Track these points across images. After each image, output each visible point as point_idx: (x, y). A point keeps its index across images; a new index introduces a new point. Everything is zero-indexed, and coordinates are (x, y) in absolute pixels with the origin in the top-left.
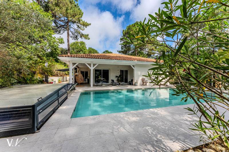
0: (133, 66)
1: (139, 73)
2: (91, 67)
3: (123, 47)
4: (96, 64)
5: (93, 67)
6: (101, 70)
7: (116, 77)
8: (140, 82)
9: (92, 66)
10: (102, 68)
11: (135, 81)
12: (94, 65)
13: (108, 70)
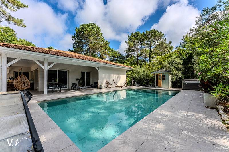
0: (98, 68)
1: (104, 75)
2: (44, 66)
3: (75, 46)
4: (53, 63)
5: (48, 66)
6: (57, 71)
7: (77, 79)
8: (104, 84)
9: (46, 64)
10: (58, 69)
11: (100, 84)
12: (49, 64)
13: (66, 72)
